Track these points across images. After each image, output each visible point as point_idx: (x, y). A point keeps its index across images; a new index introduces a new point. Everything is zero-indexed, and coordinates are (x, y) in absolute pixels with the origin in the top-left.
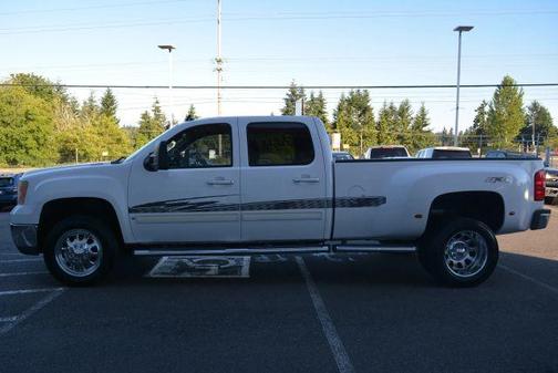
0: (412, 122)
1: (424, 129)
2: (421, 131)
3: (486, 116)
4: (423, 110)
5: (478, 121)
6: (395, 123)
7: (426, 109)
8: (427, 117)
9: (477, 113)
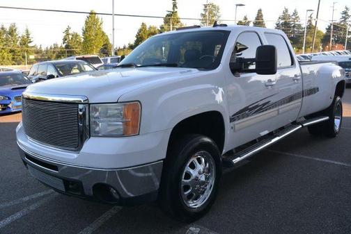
0: (20, 39)
1: (30, 45)
2: (27, 47)
3: (70, 36)
4: (27, 31)
5: (66, 40)
6: (7, 40)
7: (29, 30)
8: (30, 36)
9: (65, 34)
